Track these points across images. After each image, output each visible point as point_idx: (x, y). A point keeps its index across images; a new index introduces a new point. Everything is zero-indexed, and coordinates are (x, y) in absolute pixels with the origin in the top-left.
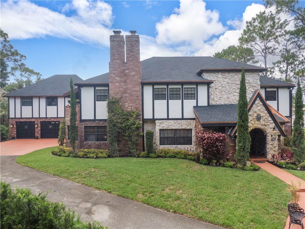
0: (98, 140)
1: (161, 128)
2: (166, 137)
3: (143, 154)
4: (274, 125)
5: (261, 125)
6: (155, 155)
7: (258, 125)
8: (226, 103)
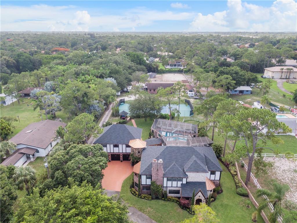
1: (169, 189)
2: (171, 192)
3: (163, 199)
4: (204, 198)
5: (200, 198)
6: (167, 200)
7: (199, 198)
8: (193, 181)
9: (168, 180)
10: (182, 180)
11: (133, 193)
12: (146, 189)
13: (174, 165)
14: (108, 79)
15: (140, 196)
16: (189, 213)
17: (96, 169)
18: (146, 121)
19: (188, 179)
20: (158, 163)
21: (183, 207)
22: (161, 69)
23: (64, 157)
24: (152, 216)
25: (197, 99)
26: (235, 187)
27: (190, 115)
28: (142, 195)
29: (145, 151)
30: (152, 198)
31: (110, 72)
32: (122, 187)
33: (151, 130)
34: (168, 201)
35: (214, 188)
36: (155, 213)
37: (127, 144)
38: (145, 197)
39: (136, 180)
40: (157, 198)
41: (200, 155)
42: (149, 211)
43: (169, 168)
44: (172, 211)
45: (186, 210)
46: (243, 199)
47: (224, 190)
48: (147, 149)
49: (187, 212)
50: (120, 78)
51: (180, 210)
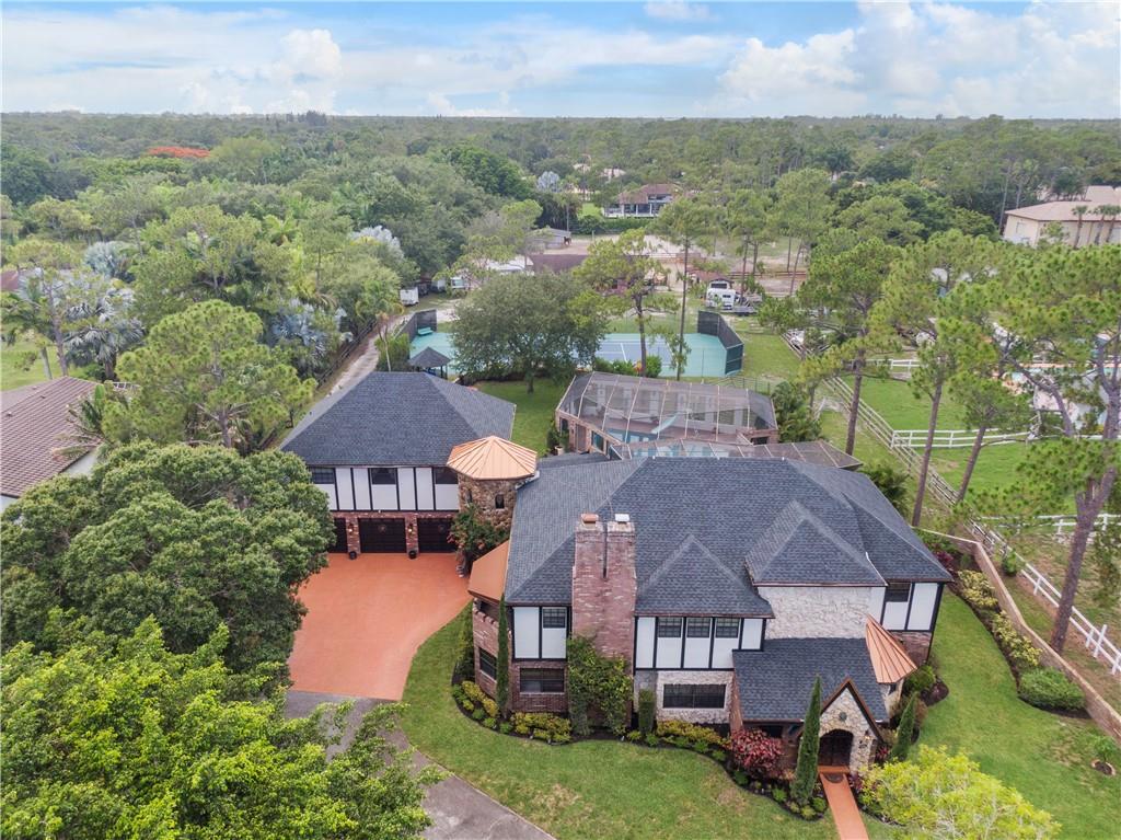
0: (544, 690)
1: (668, 683)
2: (676, 697)
3: (635, 734)
4: (867, 727)
5: (846, 726)
6: (656, 741)
7: (839, 726)
8: (798, 636)
9: (660, 631)
10: (736, 632)
11: (471, 707)
12: (537, 685)
13: (694, 549)
14: (366, 230)
15: (508, 720)
16: (789, 810)
17: (248, 569)
18: (531, 390)
19: (771, 624)
20: (606, 532)
21: (749, 778)
22: (589, 217)
23: (71, 505)
24: (579, 832)
25: (747, 314)
26: (1004, 666)
27: (729, 368)
28: (519, 714)
29: (534, 491)
30: (572, 733)
31: (374, 209)
32: (410, 677)
33: (558, 419)
34: (663, 744)
35: (909, 670)
36: (593, 815)
37: (440, 464)
38: (532, 728)
39: (485, 634)
40: (601, 732)
41: (826, 497)
42: (561, 804)
43: (665, 568)
44: (689, 804)
45: (770, 796)
46: (1062, 729)
47: (951, 686)
48: (542, 483)
49: (771, 805)
50: (416, 231)
51: (731, 794)
